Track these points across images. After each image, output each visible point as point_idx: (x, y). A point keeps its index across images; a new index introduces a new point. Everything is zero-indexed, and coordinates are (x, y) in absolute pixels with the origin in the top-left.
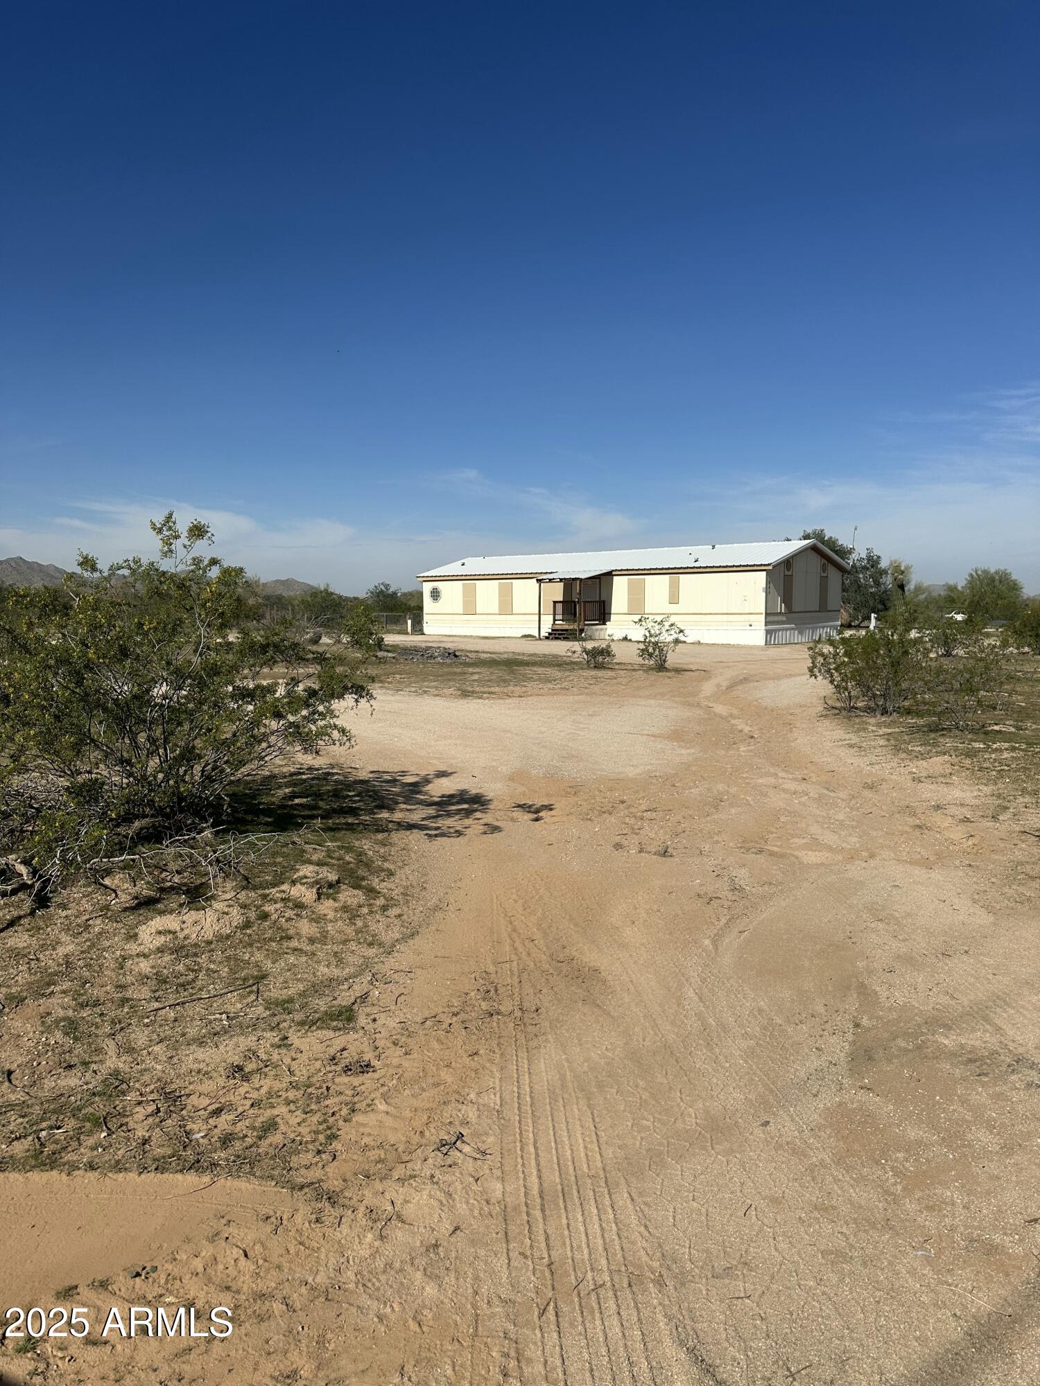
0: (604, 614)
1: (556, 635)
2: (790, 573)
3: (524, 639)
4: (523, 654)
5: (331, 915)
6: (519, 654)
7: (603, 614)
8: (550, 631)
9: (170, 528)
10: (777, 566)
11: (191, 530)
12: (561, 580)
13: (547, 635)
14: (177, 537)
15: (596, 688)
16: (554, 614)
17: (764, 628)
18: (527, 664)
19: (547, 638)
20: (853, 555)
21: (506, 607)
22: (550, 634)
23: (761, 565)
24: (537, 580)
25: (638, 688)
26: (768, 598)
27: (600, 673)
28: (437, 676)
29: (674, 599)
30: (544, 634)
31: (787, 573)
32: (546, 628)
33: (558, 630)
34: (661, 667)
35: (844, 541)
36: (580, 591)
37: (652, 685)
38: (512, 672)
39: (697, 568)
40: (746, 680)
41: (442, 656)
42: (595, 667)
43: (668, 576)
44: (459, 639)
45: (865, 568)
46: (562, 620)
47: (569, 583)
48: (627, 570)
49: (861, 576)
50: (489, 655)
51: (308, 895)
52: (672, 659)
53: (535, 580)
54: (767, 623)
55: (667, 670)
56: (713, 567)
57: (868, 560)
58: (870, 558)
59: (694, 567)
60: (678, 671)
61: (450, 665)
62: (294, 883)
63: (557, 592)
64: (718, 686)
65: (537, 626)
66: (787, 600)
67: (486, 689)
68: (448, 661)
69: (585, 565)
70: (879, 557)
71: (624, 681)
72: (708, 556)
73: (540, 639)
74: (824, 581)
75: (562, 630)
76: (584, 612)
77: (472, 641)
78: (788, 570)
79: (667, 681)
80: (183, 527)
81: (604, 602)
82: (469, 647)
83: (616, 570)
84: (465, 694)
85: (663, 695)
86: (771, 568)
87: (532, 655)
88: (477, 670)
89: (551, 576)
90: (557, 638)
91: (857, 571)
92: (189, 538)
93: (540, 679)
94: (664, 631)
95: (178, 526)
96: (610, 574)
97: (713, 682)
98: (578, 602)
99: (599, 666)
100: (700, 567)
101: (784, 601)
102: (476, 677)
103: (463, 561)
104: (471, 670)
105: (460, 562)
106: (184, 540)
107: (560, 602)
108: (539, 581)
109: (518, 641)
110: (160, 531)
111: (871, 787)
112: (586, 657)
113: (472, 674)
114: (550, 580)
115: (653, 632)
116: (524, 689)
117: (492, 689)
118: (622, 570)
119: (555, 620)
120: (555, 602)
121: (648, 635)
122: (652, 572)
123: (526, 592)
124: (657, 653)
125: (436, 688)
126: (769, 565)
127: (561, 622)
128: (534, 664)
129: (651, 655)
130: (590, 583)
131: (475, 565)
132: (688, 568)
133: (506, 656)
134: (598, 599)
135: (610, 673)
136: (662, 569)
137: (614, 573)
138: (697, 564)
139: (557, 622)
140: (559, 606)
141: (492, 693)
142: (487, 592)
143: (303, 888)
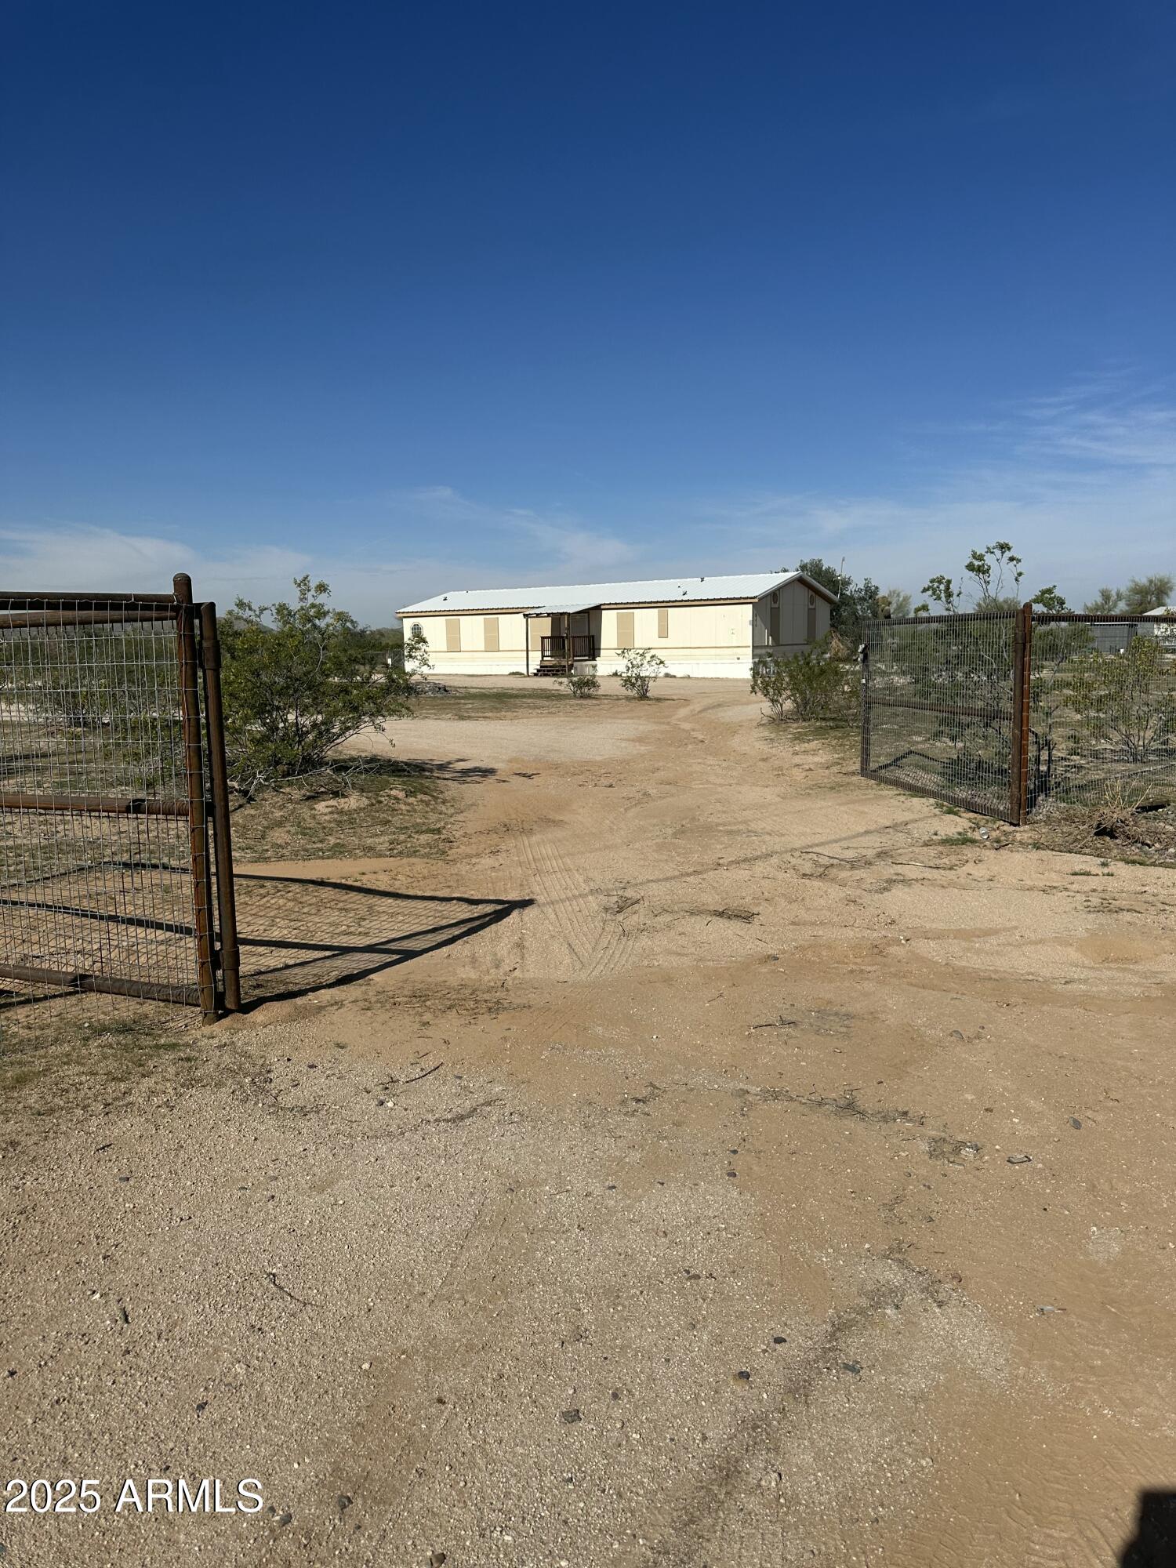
0: (594, 649)
1: (544, 671)
2: (776, 606)
3: (511, 677)
4: (513, 689)
5: (415, 803)
6: (508, 689)
7: (592, 650)
8: (539, 667)
9: (305, 584)
10: (763, 598)
11: (317, 587)
12: (549, 615)
13: (535, 671)
14: (309, 590)
15: (580, 713)
16: (543, 651)
17: (751, 661)
18: (517, 696)
19: (535, 675)
20: (851, 586)
21: (492, 645)
22: (538, 670)
23: (747, 598)
24: (524, 615)
25: (618, 712)
26: (756, 632)
27: (584, 702)
28: (433, 707)
29: (663, 633)
30: (532, 670)
31: (774, 606)
32: (535, 665)
33: (546, 667)
34: (643, 696)
35: (842, 571)
36: (569, 625)
37: (632, 710)
38: (503, 702)
39: (686, 601)
40: (719, 705)
41: (433, 691)
42: (581, 697)
43: (656, 610)
44: (445, 677)
45: (863, 599)
46: (551, 656)
47: (557, 618)
48: (616, 604)
49: (859, 607)
50: (478, 690)
51: (401, 795)
52: (653, 690)
53: (521, 615)
54: (754, 656)
55: (648, 698)
56: (701, 600)
57: (866, 591)
58: (867, 589)
59: (682, 601)
60: (658, 700)
61: (442, 699)
62: (391, 789)
63: (545, 627)
64: (694, 710)
65: (525, 663)
66: (774, 633)
67: (482, 715)
68: (439, 695)
69: (572, 598)
70: (877, 588)
71: (606, 707)
72: (696, 588)
73: (529, 676)
74: (812, 614)
75: (551, 667)
76: (573, 646)
77: (458, 678)
78: (775, 602)
79: (647, 707)
80: (313, 584)
81: (593, 637)
82: (456, 684)
83: (604, 604)
84: (462, 718)
85: (639, 718)
86: (756, 600)
87: (520, 689)
88: (470, 701)
89: (538, 611)
90: (546, 675)
91: (854, 603)
92: (316, 591)
93: (529, 707)
94: (645, 662)
95: (311, 584)
96: (598, 609)
97: (691, 707)
98: (567, 637)
99: (583, 697)
100: (688, 601)
101: (771, 634)
102: (470, 706)
103: (445, 595)
104: (463, 701)
105: (442, 597)
106: (313, 592)
107: (548, 638)
108: (526, 616)
109: (506, 678)
110: (299, 585)
111: (764, 760)
112: (572, 688)
113: (465, 704)
114: (538, 615)
115: (635, 663)
116: (515, 714)
117: (487, 714)
118: (610, 604)
119: (543, 656)
120: (543, 638)
121: (630, 666)
122: (641, 605)
123: (512, 629)
124: (639, 683)
125: (435, 714)
126: (755, 598)
127: (549, 659)
128: (524, 696)
129: (633, 685)
130: (578, 617)
131: (458, 599)
132: (676, 601)
133: (495, 691)
134: (587, 634)
135: (594, 702)
136: (651, 602)
137: (602, 607)
138: (685, 598)
139: (545, 659)
140: (547, 642)
141: (486, 717)
142: (472, 629)
143: (398, 792)
